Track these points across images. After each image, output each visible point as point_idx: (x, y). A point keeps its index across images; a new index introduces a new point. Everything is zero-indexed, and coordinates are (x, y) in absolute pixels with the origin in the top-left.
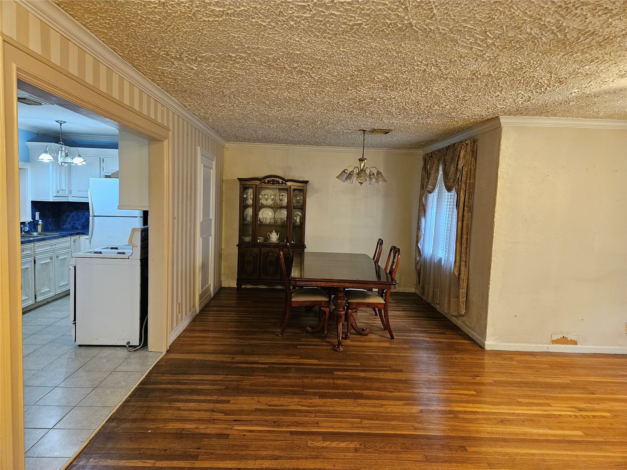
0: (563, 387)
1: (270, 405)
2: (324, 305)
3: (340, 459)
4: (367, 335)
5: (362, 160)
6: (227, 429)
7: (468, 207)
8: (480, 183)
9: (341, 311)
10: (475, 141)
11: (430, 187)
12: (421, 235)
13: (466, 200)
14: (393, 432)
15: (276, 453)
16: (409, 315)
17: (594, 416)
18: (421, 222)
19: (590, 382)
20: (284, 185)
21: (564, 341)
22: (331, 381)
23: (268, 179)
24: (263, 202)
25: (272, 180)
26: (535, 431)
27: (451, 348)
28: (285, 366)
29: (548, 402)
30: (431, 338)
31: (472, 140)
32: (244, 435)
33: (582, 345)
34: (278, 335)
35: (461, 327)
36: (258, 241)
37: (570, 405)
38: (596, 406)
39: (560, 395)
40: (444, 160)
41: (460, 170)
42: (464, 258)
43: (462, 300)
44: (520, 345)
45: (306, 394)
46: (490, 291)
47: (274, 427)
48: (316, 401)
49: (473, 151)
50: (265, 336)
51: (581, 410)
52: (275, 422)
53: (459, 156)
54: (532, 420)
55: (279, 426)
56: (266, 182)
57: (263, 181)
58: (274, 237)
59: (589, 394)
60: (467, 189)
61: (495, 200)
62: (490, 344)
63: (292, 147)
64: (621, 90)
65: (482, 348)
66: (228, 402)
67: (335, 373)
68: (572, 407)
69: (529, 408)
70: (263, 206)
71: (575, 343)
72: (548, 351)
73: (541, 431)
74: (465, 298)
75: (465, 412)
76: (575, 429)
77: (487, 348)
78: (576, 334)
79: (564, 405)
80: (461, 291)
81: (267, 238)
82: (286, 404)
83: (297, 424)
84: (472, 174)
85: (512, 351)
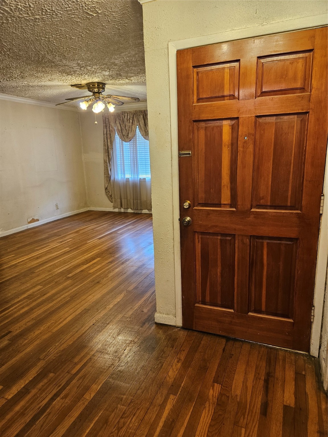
0: (48, 238)
17: (67, 242)
19: (56, 232)
21: (33, 221)
26: (53, 255)
29: (47, 245)
33: (41, 220)
37: (57, 242)
38: (65, 239)
39: (49, 241)
51: (61, 242)
54: (48, 252)
59: (59, 236)
69: (42, 250)
71: (38, 220)
72: (27, 228)
73: (55, 254)
75: (19, 262)
76: (65, 248)
78: (37, 216)
79: (54, 243)
85: (12, 234)
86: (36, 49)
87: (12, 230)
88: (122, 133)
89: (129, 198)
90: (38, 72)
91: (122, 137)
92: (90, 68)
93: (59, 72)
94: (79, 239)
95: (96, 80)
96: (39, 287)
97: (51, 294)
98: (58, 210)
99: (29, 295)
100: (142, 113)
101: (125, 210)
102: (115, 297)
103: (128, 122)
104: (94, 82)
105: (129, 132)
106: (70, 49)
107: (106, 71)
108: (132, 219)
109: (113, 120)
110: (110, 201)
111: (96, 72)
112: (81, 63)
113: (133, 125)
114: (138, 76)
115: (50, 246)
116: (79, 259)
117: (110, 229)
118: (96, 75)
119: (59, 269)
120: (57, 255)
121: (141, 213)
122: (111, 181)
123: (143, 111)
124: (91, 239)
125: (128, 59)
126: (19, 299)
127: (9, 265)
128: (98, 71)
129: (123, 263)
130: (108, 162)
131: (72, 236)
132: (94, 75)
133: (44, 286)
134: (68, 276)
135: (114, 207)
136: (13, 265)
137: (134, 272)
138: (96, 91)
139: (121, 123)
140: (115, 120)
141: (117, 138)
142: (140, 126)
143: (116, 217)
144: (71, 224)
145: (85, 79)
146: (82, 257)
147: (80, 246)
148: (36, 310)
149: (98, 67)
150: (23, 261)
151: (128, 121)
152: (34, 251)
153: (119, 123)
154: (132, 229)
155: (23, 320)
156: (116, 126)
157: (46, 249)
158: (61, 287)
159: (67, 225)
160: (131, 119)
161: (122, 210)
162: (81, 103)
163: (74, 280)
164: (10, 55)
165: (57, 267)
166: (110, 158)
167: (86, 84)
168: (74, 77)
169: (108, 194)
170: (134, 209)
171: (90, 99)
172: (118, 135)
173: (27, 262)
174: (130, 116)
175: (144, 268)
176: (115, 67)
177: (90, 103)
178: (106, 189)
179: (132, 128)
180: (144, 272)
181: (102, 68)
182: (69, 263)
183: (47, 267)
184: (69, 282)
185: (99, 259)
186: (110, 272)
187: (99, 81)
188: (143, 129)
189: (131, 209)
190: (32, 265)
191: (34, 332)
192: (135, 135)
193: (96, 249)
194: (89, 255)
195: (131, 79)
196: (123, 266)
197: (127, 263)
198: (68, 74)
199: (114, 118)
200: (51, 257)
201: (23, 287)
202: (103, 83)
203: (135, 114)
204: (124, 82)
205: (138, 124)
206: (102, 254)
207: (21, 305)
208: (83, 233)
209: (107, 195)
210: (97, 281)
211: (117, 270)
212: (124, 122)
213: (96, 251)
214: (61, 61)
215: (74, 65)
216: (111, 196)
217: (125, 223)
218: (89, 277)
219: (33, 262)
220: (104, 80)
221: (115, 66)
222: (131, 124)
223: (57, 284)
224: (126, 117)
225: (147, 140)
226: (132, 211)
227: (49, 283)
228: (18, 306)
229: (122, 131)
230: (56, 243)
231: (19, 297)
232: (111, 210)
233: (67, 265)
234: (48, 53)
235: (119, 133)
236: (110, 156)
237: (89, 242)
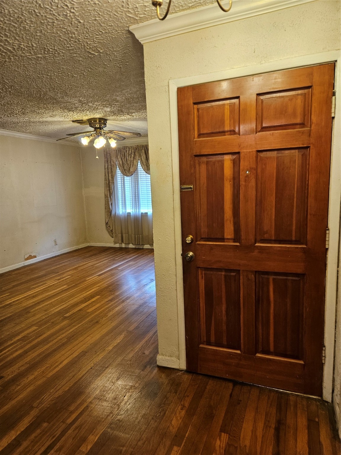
0: (45, 275)
17: (66, 279)
19: (53, 269)
21: (30, 257)
26: (50, 293)
29: (44, 282)
33: (38, 257)
37: (54, 280)
38: (63, 276)
39: (46, 278)
51: (59, 279)
54: (45, 290)
59: (56, 273)
68: (55, 280)
69: (39, 288)
71: (35, 257)
72: (24, 265)
75: (14, 302)
76: (63, 286)
78: (35, 252)
85: (7, 272)
86: (37, 87)
87: (8, 267)
88: (123, 167)
89: (130, 233)
90: (39, 108)
91: (124, 171)
92: (92, 104)
93: (61, 108)
94: (78, 277)
95: (98, 116)
96: (34, 328)
97: (46, 336)
98: (57, 246)
99: (23, 337)
100: (144, 148)
101: (127, 245)
102: (115, 338)
103: (130, 157)
104: (95, 117)
105: (131, 167)
106: (72, 87)
107: (107, 107)
108: (134, 254)
109: (114, 155)
110: (111, 236)
111: (97, 108)
112: (83, 99)
113: (135, 160)
114: (139, 112)
115: (47, 284)
116: (78, 297)
117: (111, 265)
118: (97, 111)
119: (55, 309)
120: (54, 293)
121: (143, 249)
122: (112, 216)
123: (145, 146)
124: (91, 276)
125: (129, 95)
126: (13, 341)
127: (4, 305)
128: (100, 107)
129: (123, 301)
130: (109, 196)
131: (70, 273)
132: (96, 111)
133: (40, 326)
134: (65, 316)
135: (115, 243)
136: (8, 305)
137: (136, 311)
138: (97, 127)
139: (122, 158)
140: (116, 155)
141: (119, 173)
142: (142, 161)
143: (117, 253)
145: (87, 115)
146: (80, 295)
147: (79, 284)
148: (30, 353)
149: (99, 103)
150: (18, 300)
151: (130, 155)
152: (29, 289)
153: (120, 157)
154: (133, 265)
155: (17, 364)
156: (117, 161)
157: (43, 287)
158: (58, 327)
159: (65, 262)
160: (133, 153)
161: (123, 246)
162: (82, 139)
163: (71, 320)
164: (11, 92)
165: (54, 306)
166: (111, 192)
167: (87, 120)
168: (76, 113)
169: (109, 229)
170: (135, 244)
171: (91, 135)
172: (120, 169)
173: (22, 301)
174: (132, 151)
175: (146, 306)
176: (117, 104)
177: (91, 138)
178: (107, 224)
179: (133, 162)
180: (146, 310)
181: (104, 105)
182: (67, 302)
183: (43, 307)
184: (65, 322)
185: (98, 297)
186: (110, 311)
187: (100, 117)
188: (145, 164)
189: (133, 244)
190: (28, 305)
191: (28, 378)
192: (136, 169)
193: (95, 286)
194: (88, 293)
195: (132, 115)
196: (123, 304)
197: (128, 301)
198: (70, 111)
199: (116, 153)
200: (47, 296)
201: (18, 328)
202: (104, 119)
203: (137, 149)
204: (125, 118)
205: (140, 158)
206: (102, 292)
207: (14, 347)
208: (82, 270)
209: (107, 230)
210: (96, 321)
211: (117, 309)
212: (125, 156)
213: (95, 289)
214: (63, 97)
215: (76, 102)
216: (112, 231)
217: (126, 259)
218: (88, 317)
219: (29, 301)
220: (106, 116)
221: (116, 102)
222: (132, 159)
223: (54, 324)
224: (127, 152)
225: (149, 174)
226: (134, 247)
227: (46, 323)
228: (12, 349)
229: (123, 165)
230: (53, 280)
231: (13, 339)
232: (112, 245)
234: (50, 91)
235: (120, 167)
236: (111, 191)
237: (88, 280)
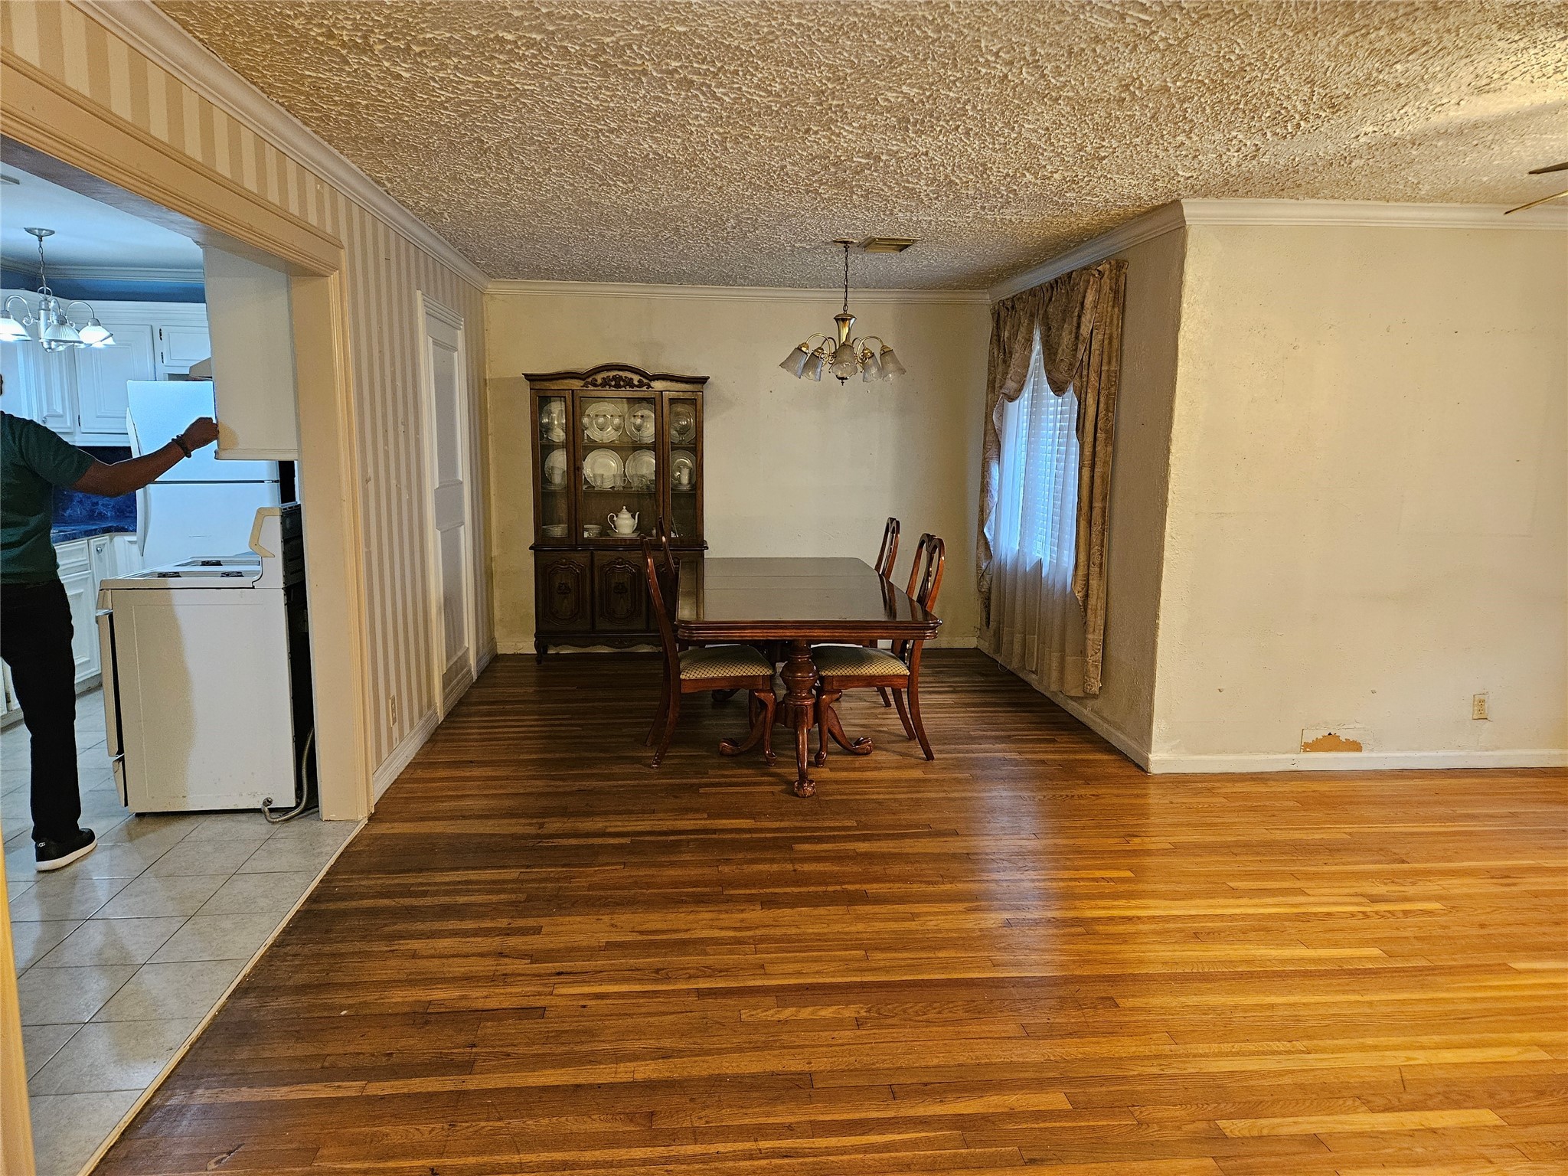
0: (1333, 849)
1: (641, 933)
2: (761, 687)
3: (822, 1046)
4: (867, 754)
5: (844, 320)
6: (540, 994)
7: (1106, 432)
8: (1134, 371)
9: (805, 698)
10: (1120, 266)
11: (1011, 385)
12: (991, 505)
13: (1101, 415)
14: (944, 977)
15: (667, 1043)
16: (967, 701)
17: (1406, 913)
18: (990, 474)
19: (1396, 836)
20: (645, 388)
21: (1331, 743)
22: (789, 867)
23: (605, 374)
24: (594, 434)
25: (614, 378)
26: (1273, 952)
27: (1069, 772)
28: (672, 838)
29: (1298, 884)
30: (1020, 753)
31: (1113, 262)
32: (584, 1007)
33: (1372, 750)
34: (649, 766)
35: (1090, 724)
36: (586, 535)
37: (1352, 891)
38: (1410, 890)
39: (1326, 868)
40: (1046, 315)
41: (1083, 341)
42: (1096, 558)
43: (1095, 659)
44: (1232, 757)
45: (730, 900)
46: (1160, 633)
47: (656, 981)
48: (755, 915)
49: (1116, 292)
50: (616, 769)
51: (1374, 899)
52: (657, 971)
53: (1082, 304)
54: (1264, 929)
55: (667, 979)
56: (599, 381)
57: (590, 380)
58: (625, 524)
59: (1394, 861)
60: (1102, 385)
61: (1172, 410)
62: (1161, 758)
63: (662, 291)
64: (1475, 126)
65: (1143, 770)
66: (537, 931)
67: (798, 847)
68: (1356, 895)
69: (1256, 901)
70: (594, 446)
71: (1355, 746)
72: (1294, 768)
73: (1287, 953)
74: (1100, 654)
75: (1111, 919)
77: (1154, 769)
78: (1358, 726)
79: (1337, 891)
80: (1090, 636)
81: (607, 527)
82: (684, 927)
83: (712, 972)
84: (1114, 349)
94: (1482, 926)
96: (1056, 1100)
98: (1487, 724)
116: (1375, 1048)
124: (1555, 957)
134: (1222, 1123)
144: (1514, 815)
146: (1396, 1048)
157: (1273, 906)
165: (1227, 1037)
182: (1300, 1045)
183: (1184, 1009)
185: (1488, 1117)
193: (1525, 1036)
194: (1449, 1056)
206: (1541, 1094)
207: (914, 1145)
208: (1536, 895)
230: (1347, 891)
233: (1280, 1053)
237: (1519, 972)
